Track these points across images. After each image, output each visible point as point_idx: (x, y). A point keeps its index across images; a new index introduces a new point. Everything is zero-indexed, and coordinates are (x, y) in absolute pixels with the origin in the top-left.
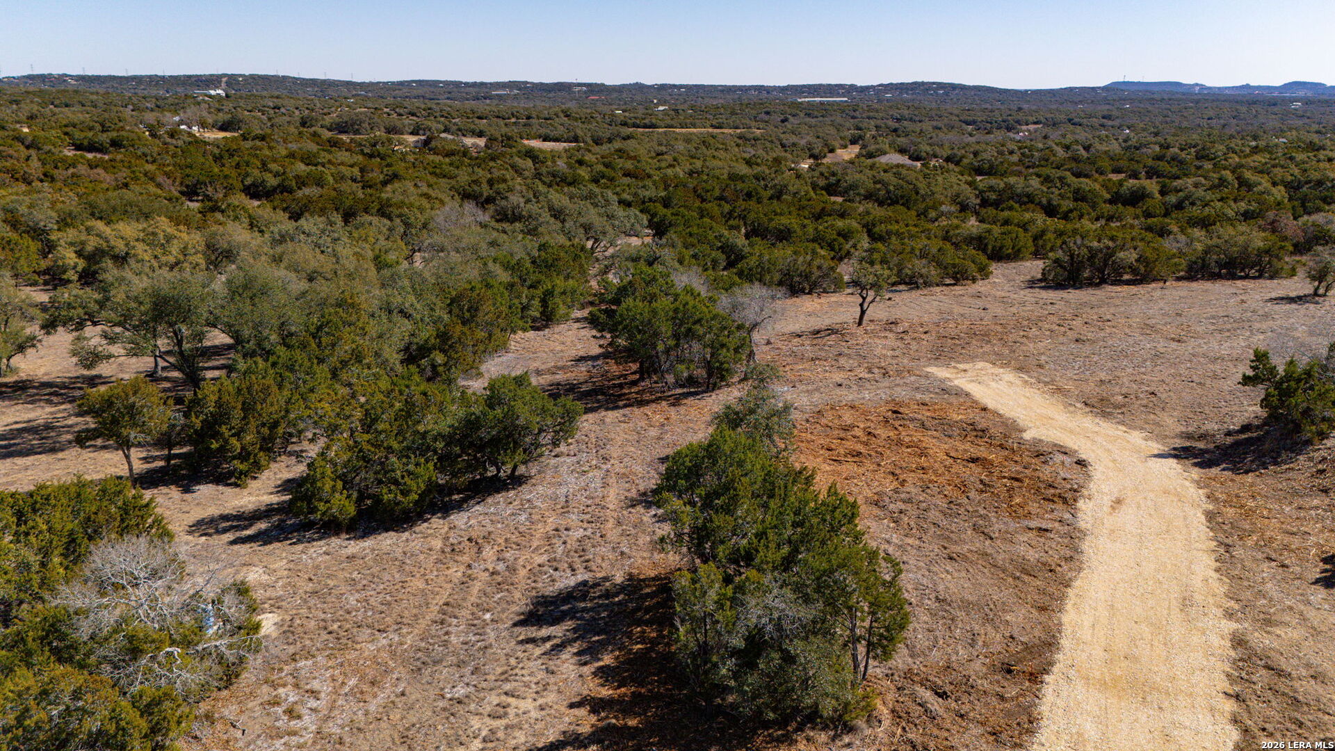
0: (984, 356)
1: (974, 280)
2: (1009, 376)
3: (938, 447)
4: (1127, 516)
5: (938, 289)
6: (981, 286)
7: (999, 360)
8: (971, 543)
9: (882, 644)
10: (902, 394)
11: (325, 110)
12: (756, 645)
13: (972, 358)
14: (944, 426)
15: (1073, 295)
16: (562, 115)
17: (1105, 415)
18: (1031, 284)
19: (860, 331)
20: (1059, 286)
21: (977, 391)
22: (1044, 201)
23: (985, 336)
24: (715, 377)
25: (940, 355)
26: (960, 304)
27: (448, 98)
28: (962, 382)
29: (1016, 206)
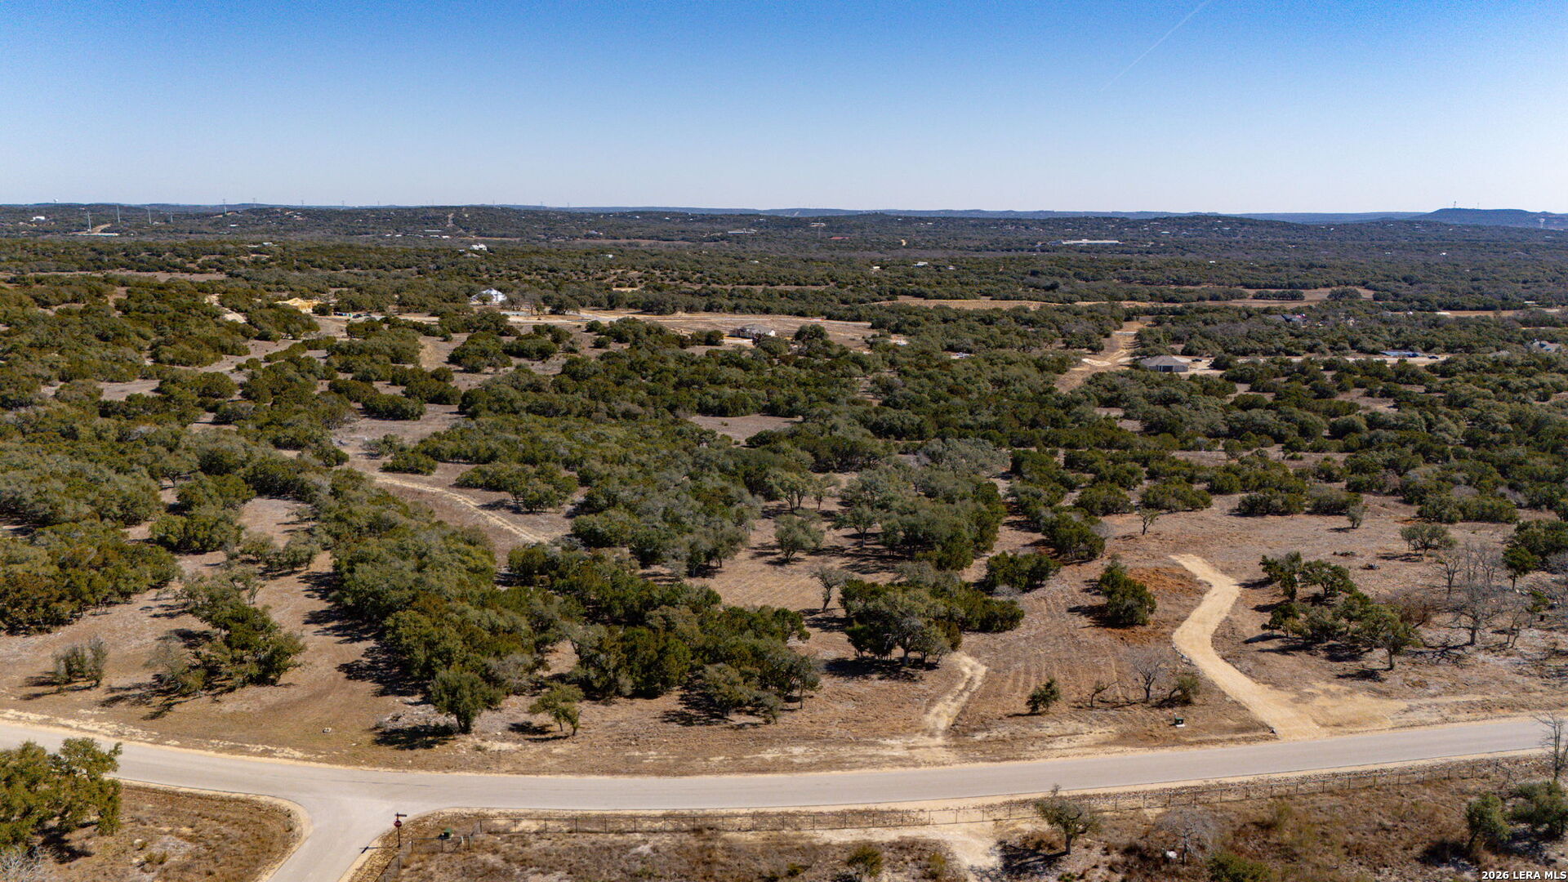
0: (1192, 552)
1: (1202, 509)
2: (1199, 560)
3: (1169, 581)
4: (1216, 598)
5: (1182, 514)
6: (1205, 513)
7: (1198, 554)
8: (1174, 601)
9: (1151, 611)
10: (1159, 565)
11: (600, 274)
12: (1128, 608)
13: (1188, 552)
14: (1172, 575)
15: (1250, 521)
16: (828, 280)
17: (1226, 573)
18: (1232, 513)
19: (1143, 538)
20: (1244, 515)
21: (1187, 565)
22: (1276, 431)
23: (1194, 543)
24: (1092, 556)
25: (1175, 551)
26: (1191, 523)
27: (683, 239)
28: (1181, 561)
29: (1253, 435)
